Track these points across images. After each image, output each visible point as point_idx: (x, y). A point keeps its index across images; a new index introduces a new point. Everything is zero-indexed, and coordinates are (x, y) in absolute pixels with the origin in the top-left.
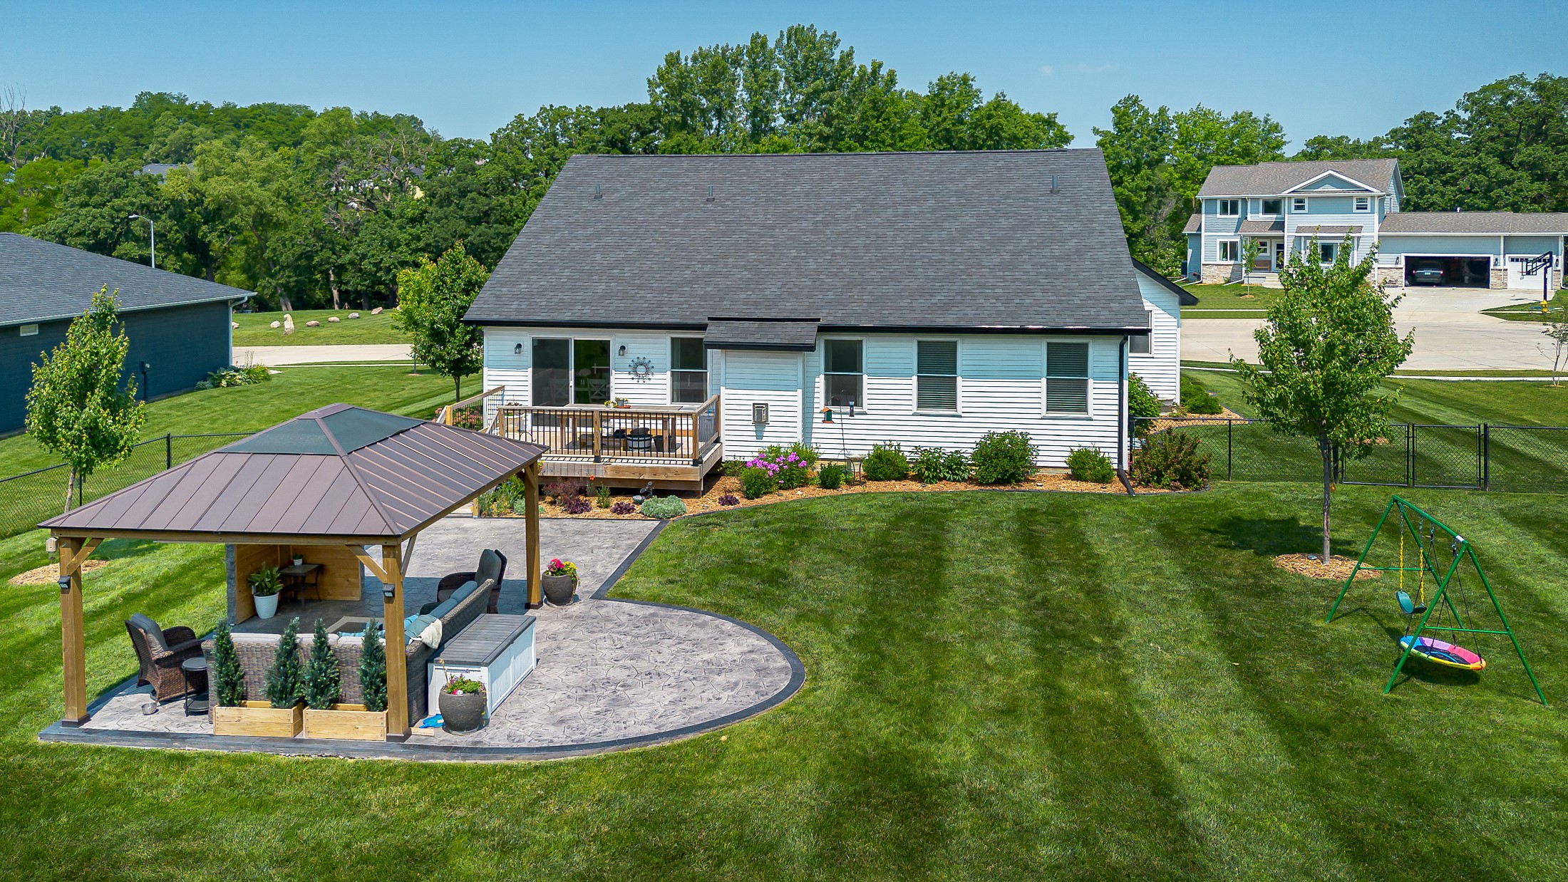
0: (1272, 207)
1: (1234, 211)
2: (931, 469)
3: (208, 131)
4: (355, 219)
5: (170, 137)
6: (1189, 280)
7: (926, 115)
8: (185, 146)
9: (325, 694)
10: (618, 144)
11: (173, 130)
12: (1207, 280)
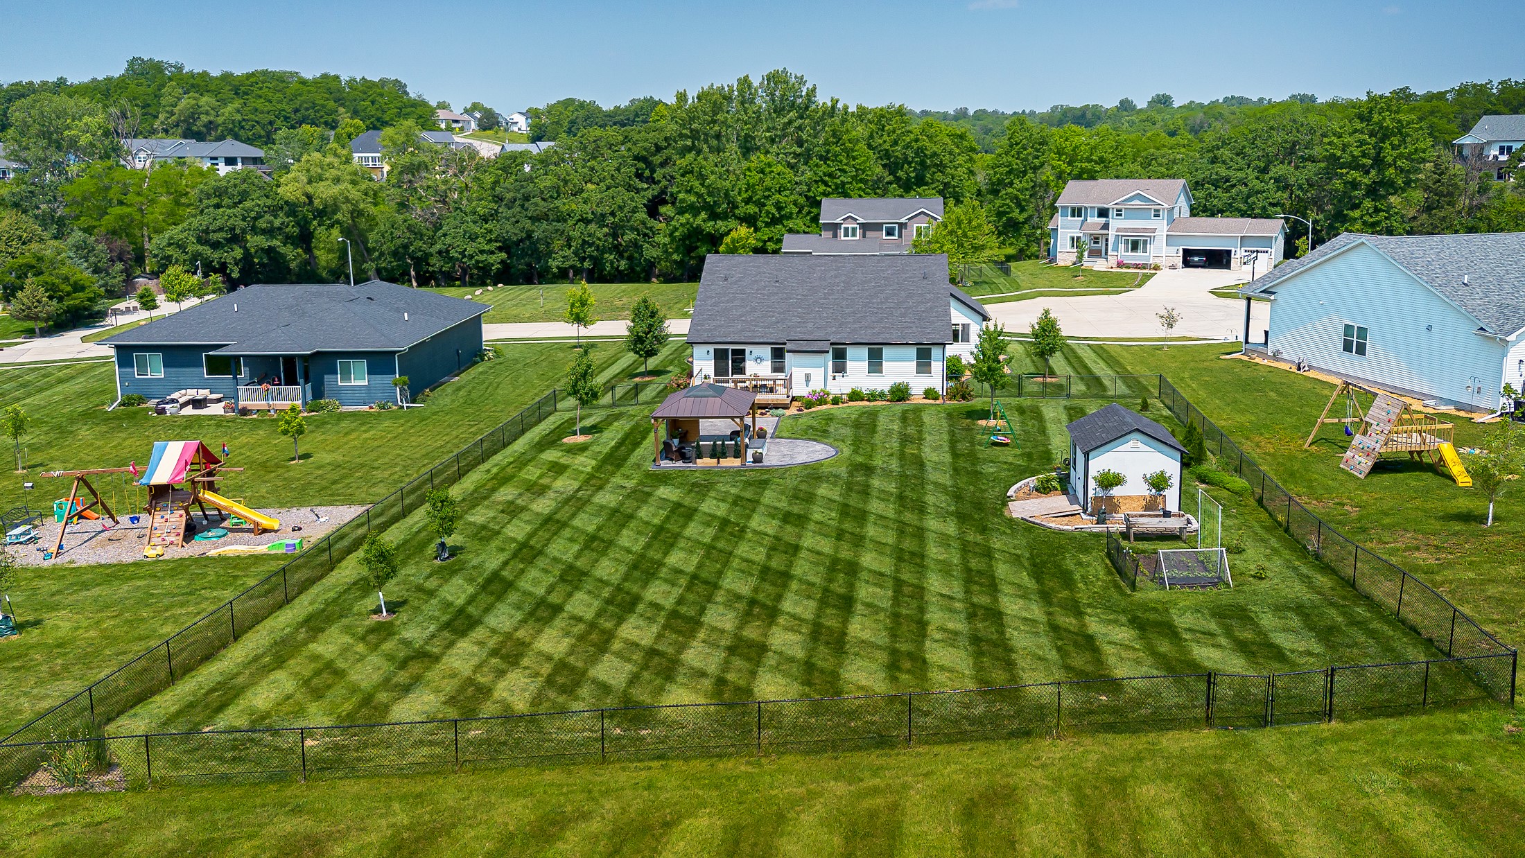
0: (1103, 213)
1: (1079, 216)
2: (872, 397)
3: (213, 101)
4: (433, 214)
5: (178, 107)
6: (1050, 262)
7: (871, 137)
8: (193, 115)
9: (724, 455)
10: (642, 159)
11: (179, 99)
12: (1061, 263)
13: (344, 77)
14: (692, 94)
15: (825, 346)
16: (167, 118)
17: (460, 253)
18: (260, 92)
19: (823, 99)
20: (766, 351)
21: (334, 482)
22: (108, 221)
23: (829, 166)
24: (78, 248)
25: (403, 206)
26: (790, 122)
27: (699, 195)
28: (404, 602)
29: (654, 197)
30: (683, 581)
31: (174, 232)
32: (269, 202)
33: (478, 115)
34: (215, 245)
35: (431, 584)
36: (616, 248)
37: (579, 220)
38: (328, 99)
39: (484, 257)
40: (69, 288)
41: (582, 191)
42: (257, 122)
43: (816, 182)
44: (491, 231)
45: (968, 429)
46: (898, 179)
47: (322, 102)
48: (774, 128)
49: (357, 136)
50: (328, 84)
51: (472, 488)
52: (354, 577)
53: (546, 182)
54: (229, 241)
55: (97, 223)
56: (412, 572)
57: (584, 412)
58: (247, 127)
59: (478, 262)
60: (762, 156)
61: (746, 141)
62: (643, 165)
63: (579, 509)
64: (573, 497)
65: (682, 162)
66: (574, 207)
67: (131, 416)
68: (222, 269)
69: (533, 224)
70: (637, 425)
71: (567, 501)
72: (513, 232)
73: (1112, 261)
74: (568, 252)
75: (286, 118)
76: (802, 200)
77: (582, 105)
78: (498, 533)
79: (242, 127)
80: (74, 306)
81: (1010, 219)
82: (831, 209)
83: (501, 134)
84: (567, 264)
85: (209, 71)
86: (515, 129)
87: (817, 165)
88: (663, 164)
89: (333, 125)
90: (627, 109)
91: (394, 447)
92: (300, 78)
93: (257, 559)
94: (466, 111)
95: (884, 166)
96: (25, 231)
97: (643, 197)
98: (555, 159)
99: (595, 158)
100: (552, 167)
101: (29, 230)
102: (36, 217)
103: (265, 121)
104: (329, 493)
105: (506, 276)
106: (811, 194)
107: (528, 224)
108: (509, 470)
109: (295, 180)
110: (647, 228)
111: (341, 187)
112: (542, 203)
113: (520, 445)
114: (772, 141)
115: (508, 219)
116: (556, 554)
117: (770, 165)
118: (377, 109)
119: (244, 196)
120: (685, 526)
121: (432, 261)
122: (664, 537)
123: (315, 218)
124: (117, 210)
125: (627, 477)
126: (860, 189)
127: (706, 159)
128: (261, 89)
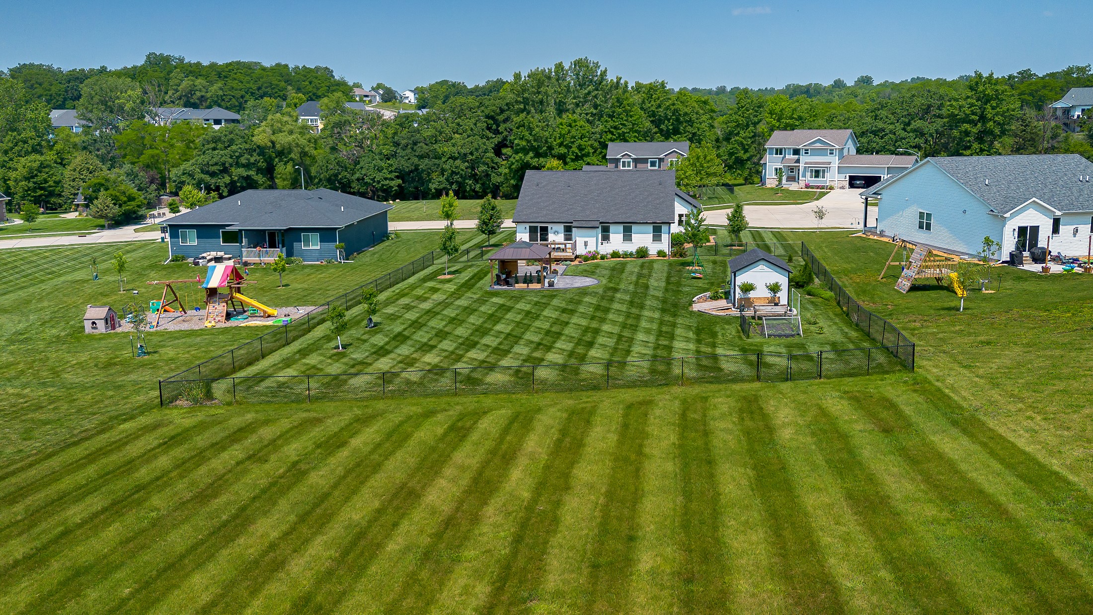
0: (796, 152)
1: (781, 154)
2: (626, 255)
3: (204, 82)
4: (354, 154)
5: (181, 87)
6: (762, 185)
7: (643, 102)
8: (191, 92)
9: (531, 282)
10: (492, 118)
11: (182, 81)
12: (769, 186)
13: (291, 66)
14: (524, 74)
15: (597, 224)
16: (173, 94)
17: (371, 179)
18: (235, 76)
19: (611, 77)
20: (561, 228)
21: (305, 296)
22: (144, 159)
23: (614, 121)
24: (128, 175)
25: (334, 149)
26: (589, 93)
27: (528, 141)
28: (351, 344)
29: (499, 143)
30: (503, 336)
31: (187, 166)
32: (247, 146)
33: (381, 92)
34: (213, 174)
35: (365, 337)
36: (474, 176)
37: (449, 158)
38: (280, 81)
39: (387, 182)
40: (125, 199)
41: (452, 138)
42: (234, 97)
43: (606, 132)
44: (391, 165)
45: (680, 271)
46: (661, 131)
47: (276, 82)
48: (578, 97)
49: (300, 105)
50: (280, 70)
51: (385, 299)
52: (322, 335)
53: (428, 133)
54: (221, 171)
55: (137, 160)
56: (354, 332)
57: (450, 265)
58: (226, 100)
59: (383, 185)
60: (570, 115)
61: (560, 105)
62: (491, 122)
63: (446, 307)
64: (443, 302)
65: (517, 119)
66: (446, 149)
67: (180, 266)
68: (217, 189)
69: (419, 160)
70: (482, 270)
71: (440, 304)
72: (407, 166)
73: (802, 184)
74: (442, 179)
75: (252, 94)
76: (596, 144)
77: (454, 85)
78: (401, 317)
79: (223, 100)
80: (129, 210)
81: (737, 158)
82: (615, 150)
83: (397, 105)
84: (441, 187)
85: (201, 61)
86: (407, 101)
87: (606, 121)
88: (506, 121)
89: (284, 98)
90: (484, 87)
91: (338, 281)
92: (262, 66)
93: (267, 327)
94: (373, 89)
95: (652, 122)
96: (91, 165)
97: (492, 143)
98: (434, 117)
99: (460, 117)
100: (432, 123)
101: (94, 164)
102: (97, 156)
103: (239, 96)
104: (301, 300)
105: (402, 195)
106: (602, 140)
107: (416, 160)
108: (406, 291)
109: (264, 131)
110: (494, 163)
111: (294, 136)
112: (425, 146)
113: (412, 280)
114: (577, 105)
115: (402, 157)
116: (433, 325)
117: (575, 121)
118: (313, 87)
119: (231, 142)
120: (506, 314)
121: (353, 185)
122: (494, 318)
123: (276, 157)
124: (150, 152)
125: (475, 293)
126: (635, 137)
127: (533, 117)
128: (236, 74)
